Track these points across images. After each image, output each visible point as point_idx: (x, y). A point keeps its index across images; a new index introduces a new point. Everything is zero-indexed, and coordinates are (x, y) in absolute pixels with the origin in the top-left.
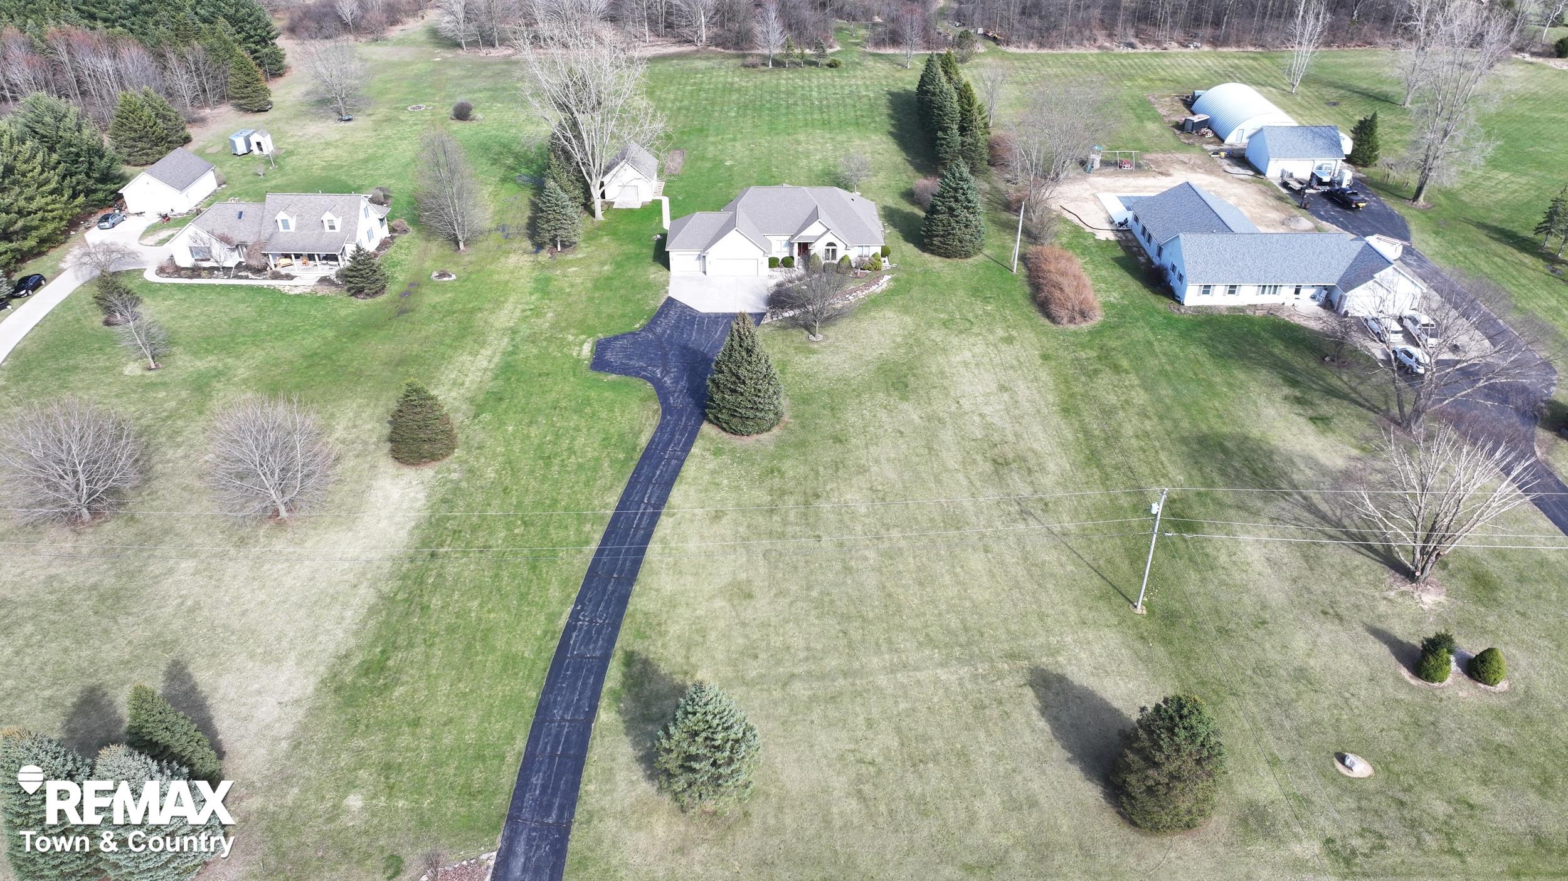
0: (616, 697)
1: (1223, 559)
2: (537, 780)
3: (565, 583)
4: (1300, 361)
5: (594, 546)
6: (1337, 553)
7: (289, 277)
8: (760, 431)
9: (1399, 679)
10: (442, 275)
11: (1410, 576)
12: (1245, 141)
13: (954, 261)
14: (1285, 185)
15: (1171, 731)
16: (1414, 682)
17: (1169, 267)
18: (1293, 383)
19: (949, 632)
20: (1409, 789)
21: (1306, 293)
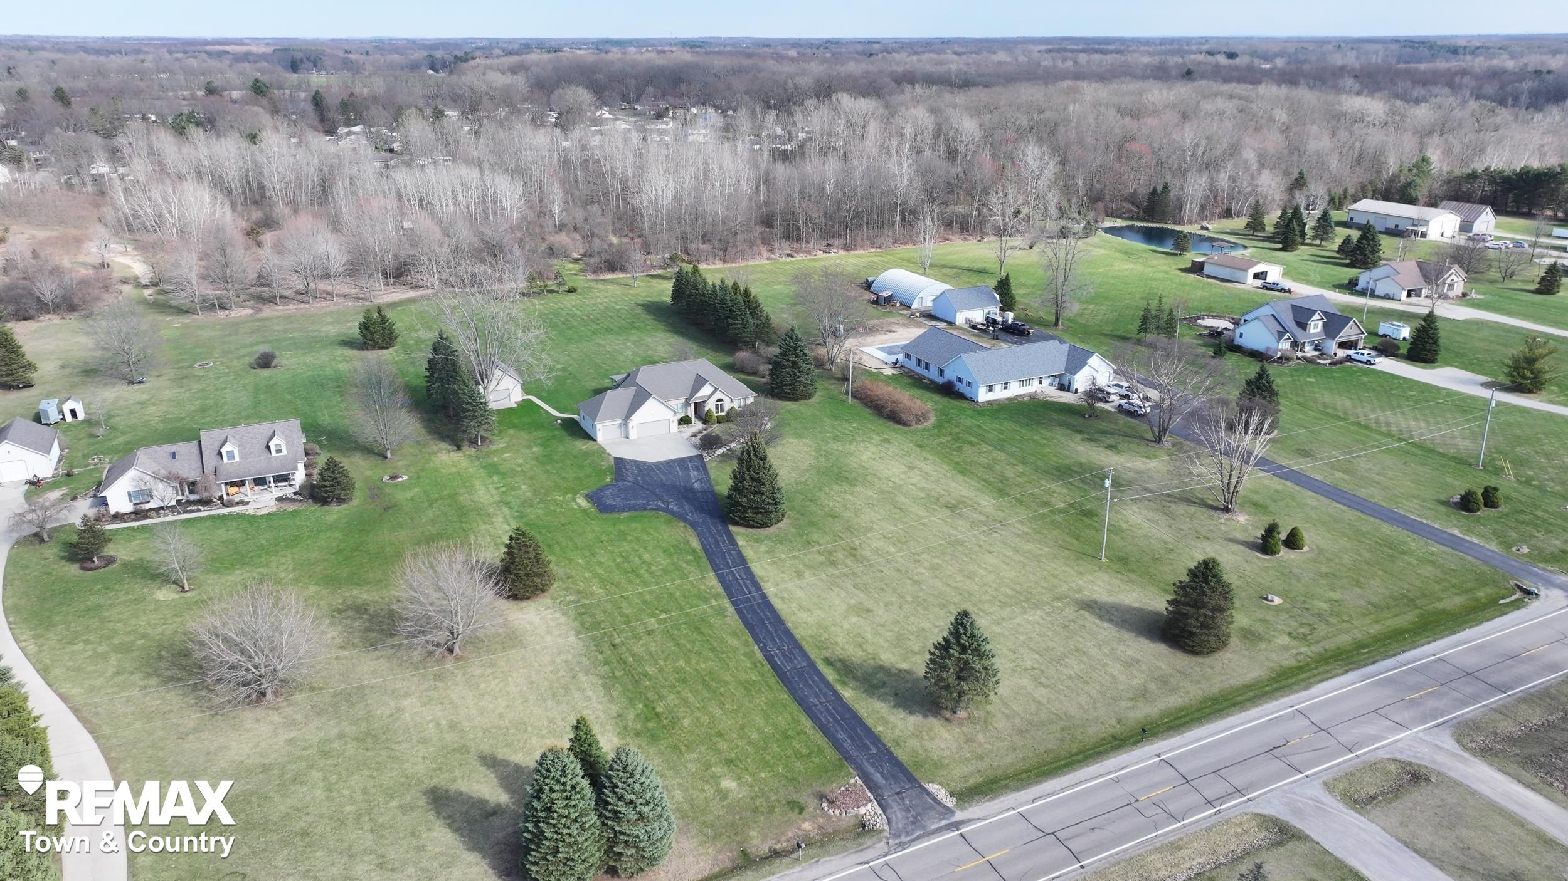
0: (844, 683)
1: (1124, 526)
2: (841, 735)
3: (734, 634)
4: (1072, 420)
5: (731, 610)
6: (1180, 509)
7: (241, 503)
8: (778, 522)
9: (1259, 558)
10: (394, 477)
11: (1226, 510)
12: (930, 304)
13: (802, 402)
14: (974, 327)
15: (1207, 582)
16: (1267, 557)
17: (955, 380)
18: (1081, 432)
19: (1011, 597)
20: (1305, 602)
21: (1046, 382)
